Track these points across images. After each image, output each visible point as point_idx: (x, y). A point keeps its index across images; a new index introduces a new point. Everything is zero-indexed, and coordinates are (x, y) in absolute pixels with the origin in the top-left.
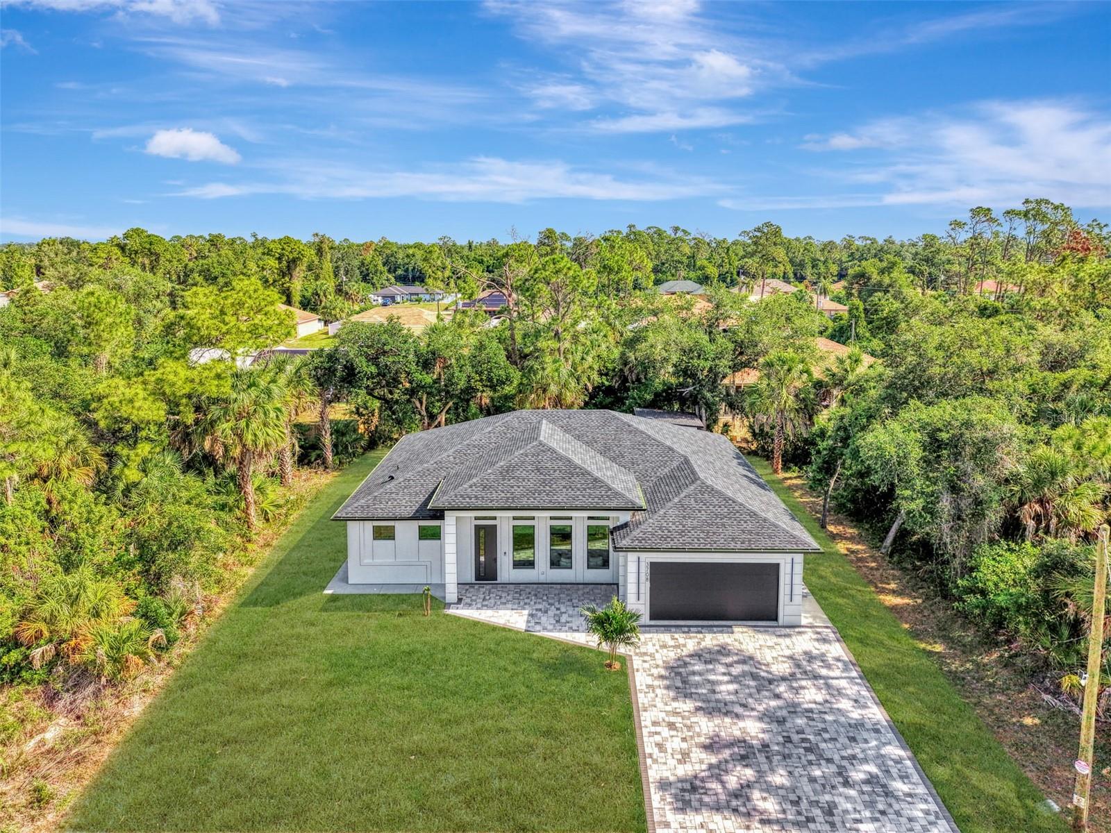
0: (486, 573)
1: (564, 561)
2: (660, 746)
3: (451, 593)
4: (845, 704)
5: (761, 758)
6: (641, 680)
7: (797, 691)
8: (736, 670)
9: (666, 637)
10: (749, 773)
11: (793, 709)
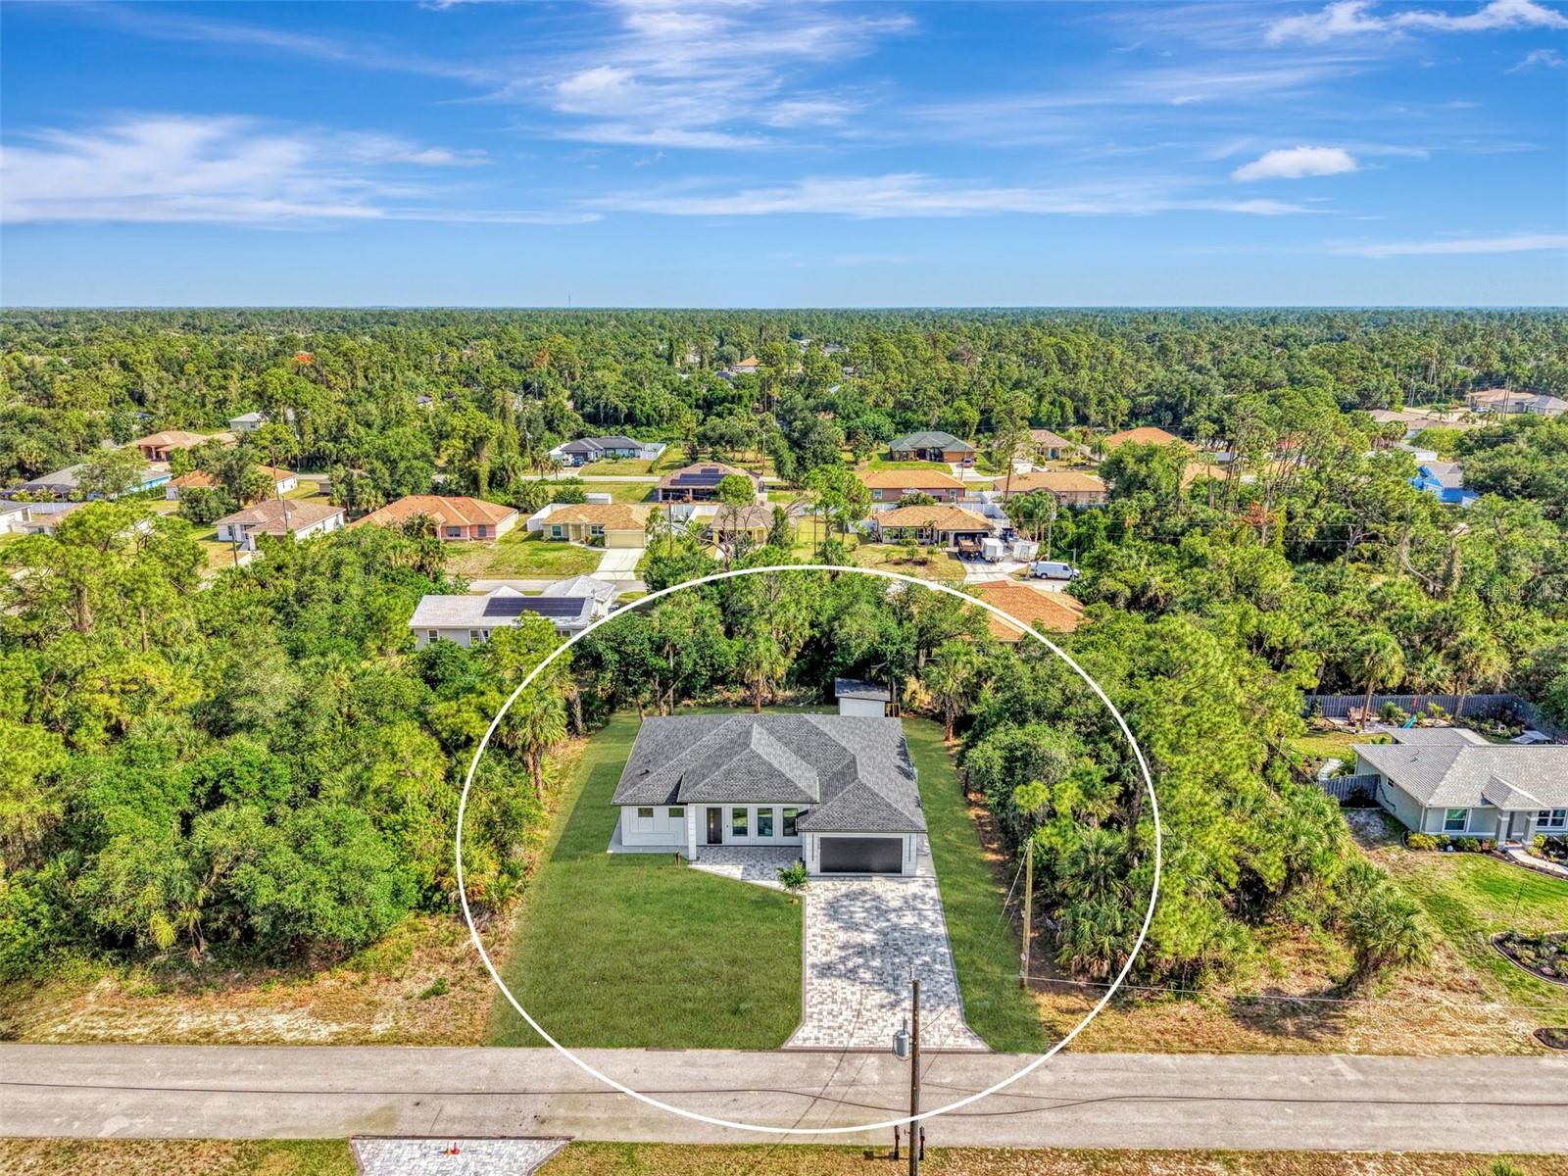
0: (714, 838)
1: (767, 831)
2: (815, 948)
3: (692, 853)
4: (926, 925)
5: (869, 953)
6: (809, 910)
7: (900, 917)
8: (868, 905)
9: (829, 884)
10: (861, 961)
11: (895, 927)
